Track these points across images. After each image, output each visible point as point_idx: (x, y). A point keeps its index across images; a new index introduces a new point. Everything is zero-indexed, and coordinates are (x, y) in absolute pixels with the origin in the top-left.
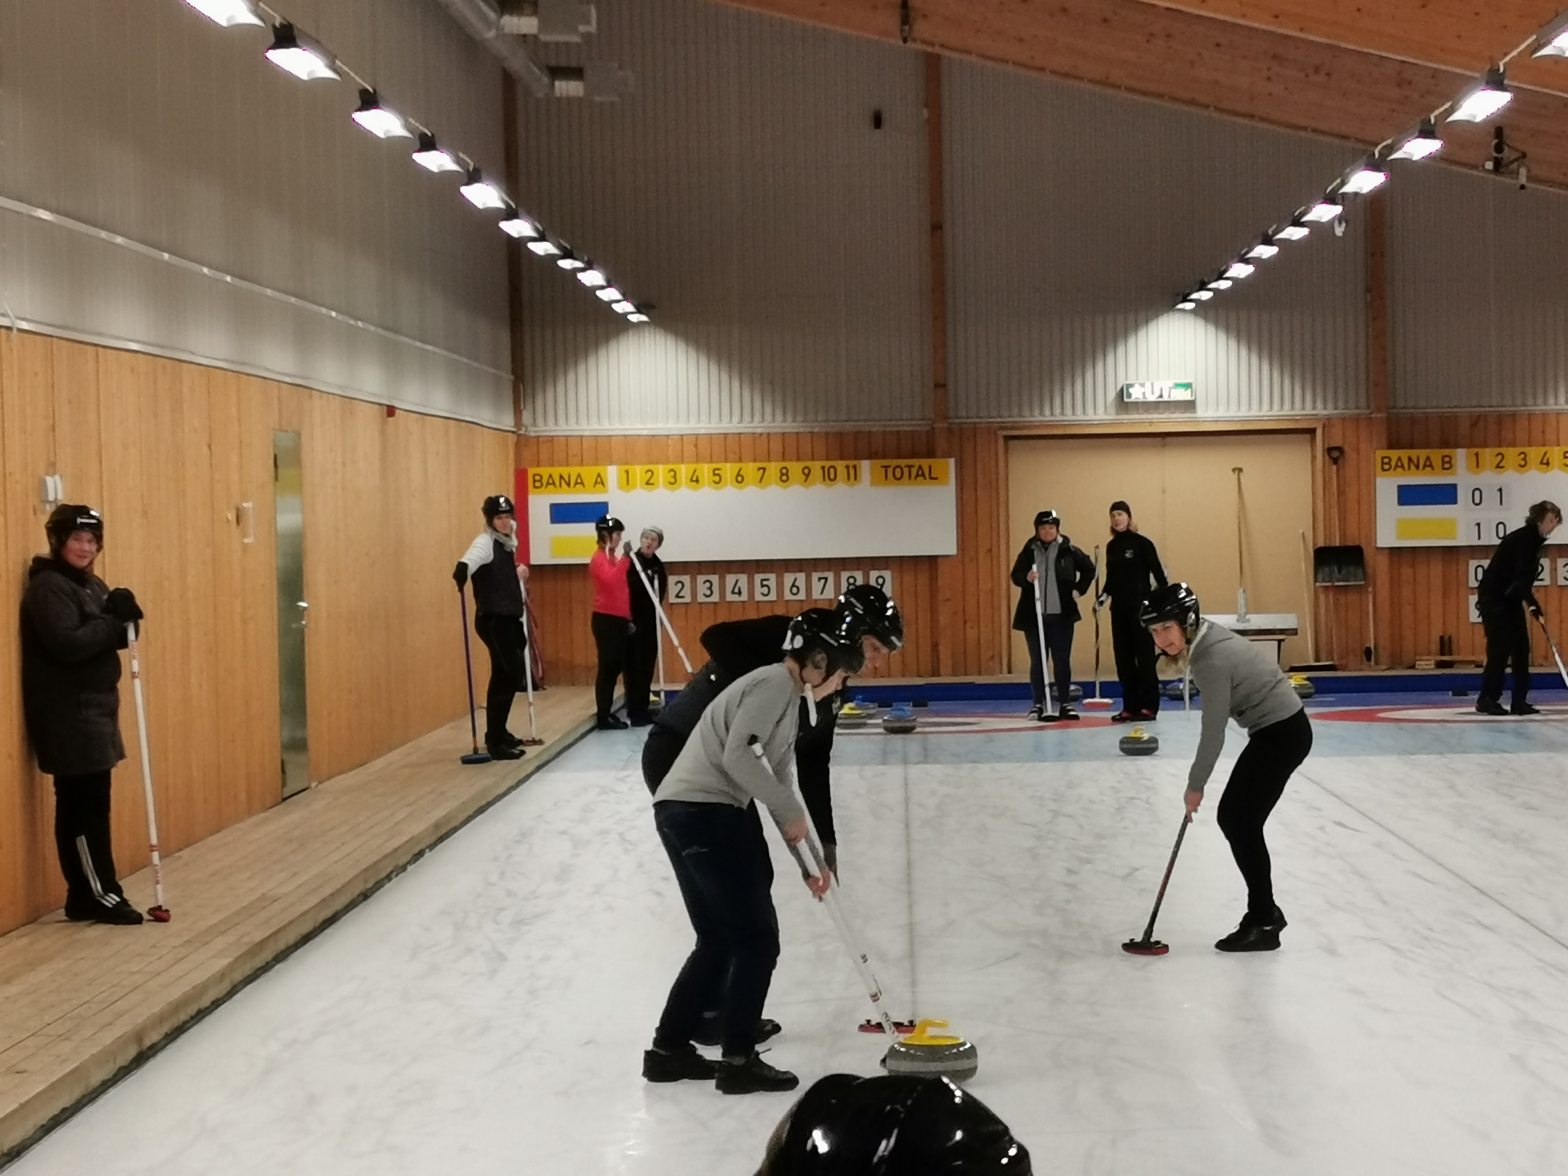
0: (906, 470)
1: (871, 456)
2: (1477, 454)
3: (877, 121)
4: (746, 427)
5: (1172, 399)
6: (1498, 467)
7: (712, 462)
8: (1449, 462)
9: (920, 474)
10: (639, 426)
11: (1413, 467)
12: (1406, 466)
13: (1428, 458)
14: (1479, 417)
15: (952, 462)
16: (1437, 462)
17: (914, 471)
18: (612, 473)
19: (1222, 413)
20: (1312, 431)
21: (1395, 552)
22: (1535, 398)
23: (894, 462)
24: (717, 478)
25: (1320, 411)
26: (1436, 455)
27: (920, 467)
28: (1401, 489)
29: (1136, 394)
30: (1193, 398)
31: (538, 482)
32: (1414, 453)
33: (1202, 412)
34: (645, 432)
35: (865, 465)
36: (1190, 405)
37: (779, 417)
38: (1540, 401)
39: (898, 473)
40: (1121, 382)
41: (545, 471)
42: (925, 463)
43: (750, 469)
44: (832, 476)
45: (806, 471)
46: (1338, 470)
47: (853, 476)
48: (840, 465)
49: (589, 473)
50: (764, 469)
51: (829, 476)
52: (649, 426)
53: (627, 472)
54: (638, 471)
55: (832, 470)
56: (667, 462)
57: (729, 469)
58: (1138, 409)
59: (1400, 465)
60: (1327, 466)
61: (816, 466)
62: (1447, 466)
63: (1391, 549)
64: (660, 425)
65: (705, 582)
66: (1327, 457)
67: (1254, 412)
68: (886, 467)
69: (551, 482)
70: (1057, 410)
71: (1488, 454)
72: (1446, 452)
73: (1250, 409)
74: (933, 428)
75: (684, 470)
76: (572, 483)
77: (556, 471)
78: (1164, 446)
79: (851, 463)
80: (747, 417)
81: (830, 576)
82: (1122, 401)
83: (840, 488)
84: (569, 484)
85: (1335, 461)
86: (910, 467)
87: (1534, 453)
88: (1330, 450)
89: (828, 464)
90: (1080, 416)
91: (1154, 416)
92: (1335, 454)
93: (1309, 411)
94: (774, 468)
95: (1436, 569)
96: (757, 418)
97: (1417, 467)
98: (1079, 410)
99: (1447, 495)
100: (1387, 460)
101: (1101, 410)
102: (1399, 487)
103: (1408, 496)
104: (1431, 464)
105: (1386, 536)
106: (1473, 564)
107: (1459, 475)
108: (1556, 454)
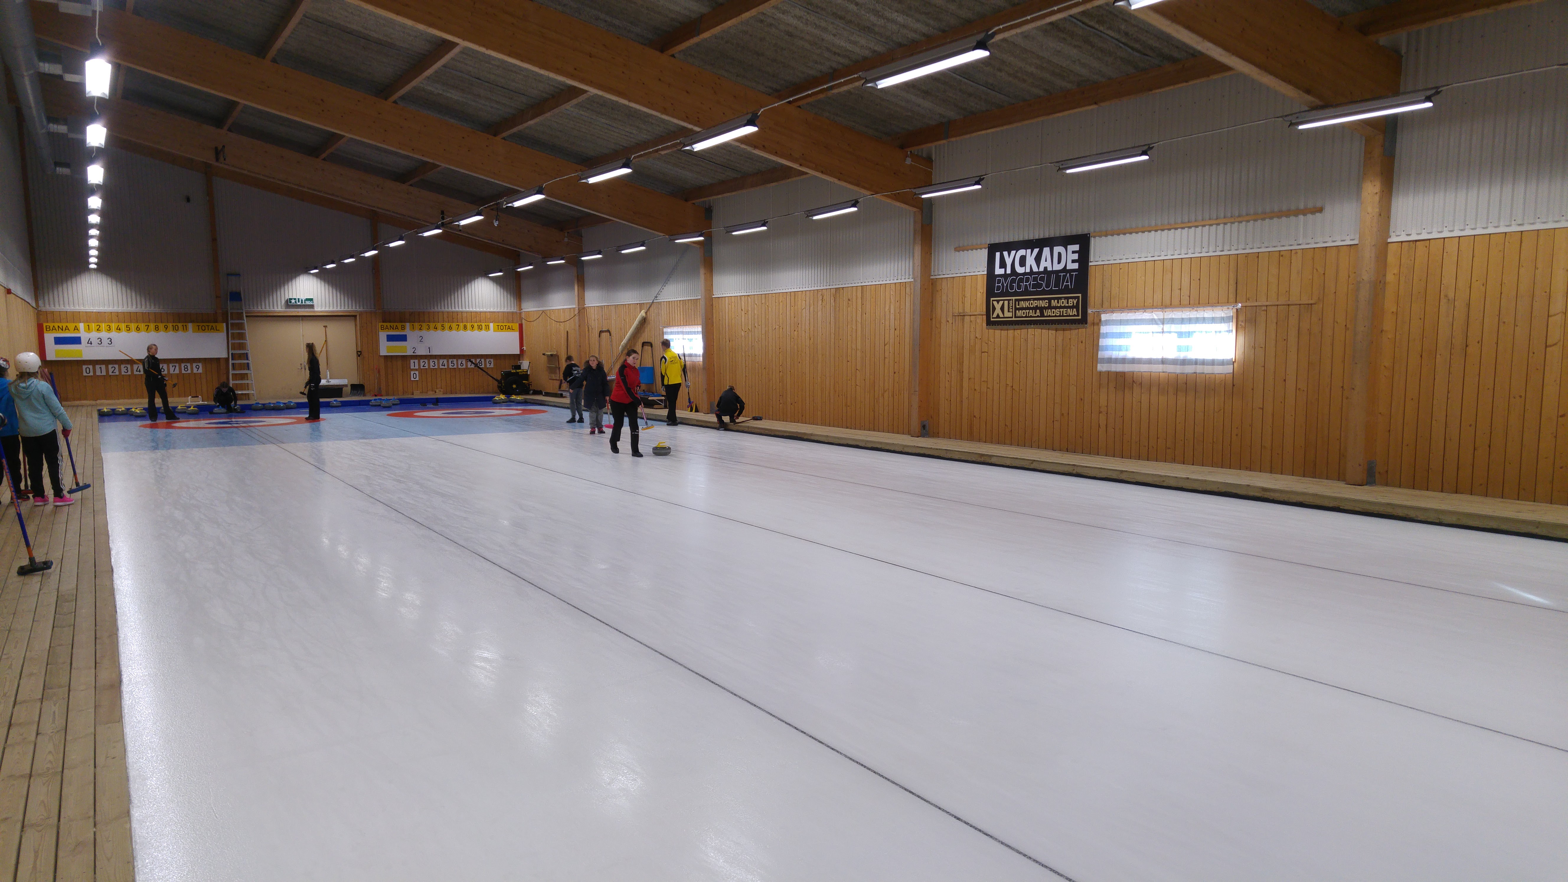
0: (207, 327)
1: (192, 322)
2: (413, 325)
3: (188, 200)
4: (139, 310)
6: (420, 329)
7: (125, 322)
9: (212, 328)
10: (92, 308)
11: (391, 329)
12: (389, 329)
13: (397, 326)
14: (412, 313)
15: (225, 324)
16: (400, 327)
17: (210, 328)
18: (82, 326)
19: (323, 309)
20: (355, 316)
21: (386, 357)
22: (430, 307)
23: (201, 324)
24: (128, 329)
25: (358, 309)
26: (399, 325)
27: (212, 326)
31: (49, 329)
32: (392, 324)
33: (316, 309)
34: (95, 311)
35: (190, 325)
37: (153, 307)
38: (434, 308)
39: (203, 328)
40: (287, 297)
41: (51, 325)
42: (214, 325)
43: (142, 326)
44: (177, 329)
45: (166, 327)
46: (365, 329)
47: (185, 329)
48: (180, 325)
49: (71, 326)
50: (148, 326)
51: (176, 329)
52: (97, 308)
53: (89, 325)
54: (93, 326)
55: (177, 327)
56: (105, 322)
57: (133, 326)
59: (387, 328)
60: (361, 328)
61: (170, 325)
62: (403, 328)
63: (384, 356)
64: (101, 308)
65: (124, 367)
66: (361, 325)
67: (335, 309)
68: (199, 326)
69: (54, 328)
70: (263, 307)
71: (416, 325)
72: (403, 324)
73: (333, 307)
74: (216, 313)
75: (114, 326)
76: (64, 329)
77: (56, 325)
78: (303, 320)
79: (184, 324)
80: (139, 306)
81: (177, 365)
83: (180, 333)
84: (62, 330)
85: (364, 326)
86: (208, 326)
87: (432, 325)
88: (362, 322)
89: (174, 324)
90: (272, 309)
91: (299, 310)
92: (364, 324)
93: (354, 309)
94: (152, 326)
95: (400, 363)
96: (143, 307)
97: (393, 329)
98: (272, 307)
99: (403, 338)
100: (382, 326)
101: (279, 307)
102: (387, 335)
103: (390, 338)
104: (398, 328)
105: (383, 352)
106: (412, 361)
107: (407, 332)
108: (439, 325)
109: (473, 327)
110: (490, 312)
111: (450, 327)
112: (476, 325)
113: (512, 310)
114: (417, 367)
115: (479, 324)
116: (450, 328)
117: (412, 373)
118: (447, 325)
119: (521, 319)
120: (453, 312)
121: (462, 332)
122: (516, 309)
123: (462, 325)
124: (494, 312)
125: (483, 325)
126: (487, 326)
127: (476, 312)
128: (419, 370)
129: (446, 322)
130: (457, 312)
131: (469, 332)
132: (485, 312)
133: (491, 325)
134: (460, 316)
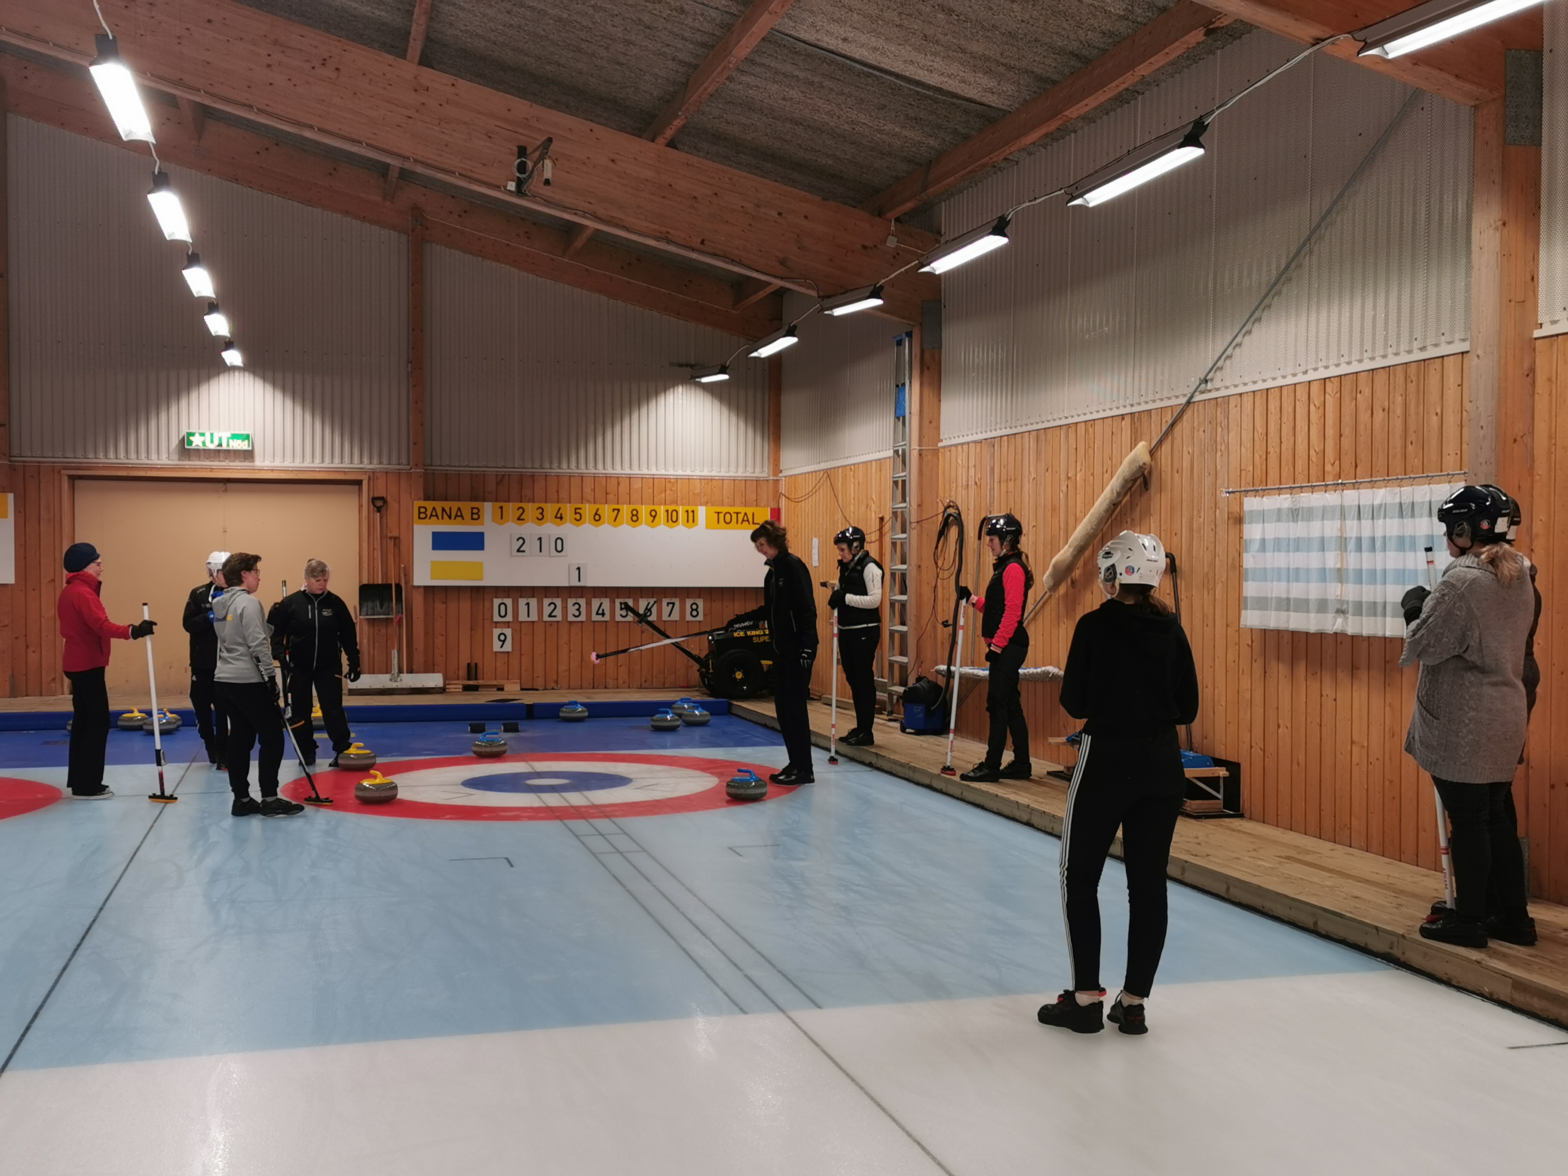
2: (501, 508)
5: (231, 448)
6: (519, 519)
8: (477, 514)
11: (445, 516)
12: (440, 516)
13: (459, 509)
14: (504, 476)
15: (11, 496)
16: (467, 514)
19: (278, 463)
20: (359, 483)
21: (429, 590)
22: (551, 463)
25: (366, 465)
26: (466, 507)
28: (435, 534)
29: (197, 441)
30: (250, 448)
32: (447, 505)
33: (258, 462)
36: (248, 455)
38: (555, 465)
40: (184, 432)
46: (381, 518)
58: (199, 457)
59: (434, 514)
60: (371, 515)
62: (475, 516)
63: (425, 587)
66: (372, 506)
67: (307, 464)
70: (122, 454)
71: (511, 508)
72: (475, 504)
73: (306, 461)
78: (226, 491)
82: (185, 449)
85: (379, 509)
87: (550, 509)
88: (374, 499)
90: (143, 460)
91: (215, 464)
92: (379, 504)
93: (356, 464)
95: (465, 606)
97: (450, 517)
98: (143, 455)
99: (475, 542)
100: (422, 510)
101: (164, 456)
102: (434, 533)
103: (441, 542)
104: (462, 516)
105: (422, 577)
106: (497, 602)
107: (488, 526)
108: (568, 510)
109: (654, 516)
110: (702, 479)
111: (596, 514)
112: (661, 510)
113: (758, 473)
114: (509, 618)
115: (671, 508)
116: (597, 518)
117: (496, 632)
118: (588, 510)
119: (777, 495)
120: (607, 477)
121: (625, 529)
122: (766, 469)
123: (626, 510)
124: (711, 480)
125: (681, 510)
126: (691, 514)
127: (666, 480)
128: (517, 626)
129: (589, 502)
130: (618, 479)
131: (643, 529)
132: (689, 479)
133: (702, 512)
134: (623, 488)
